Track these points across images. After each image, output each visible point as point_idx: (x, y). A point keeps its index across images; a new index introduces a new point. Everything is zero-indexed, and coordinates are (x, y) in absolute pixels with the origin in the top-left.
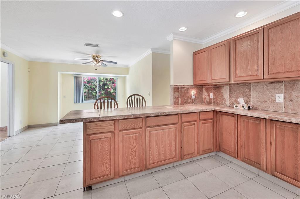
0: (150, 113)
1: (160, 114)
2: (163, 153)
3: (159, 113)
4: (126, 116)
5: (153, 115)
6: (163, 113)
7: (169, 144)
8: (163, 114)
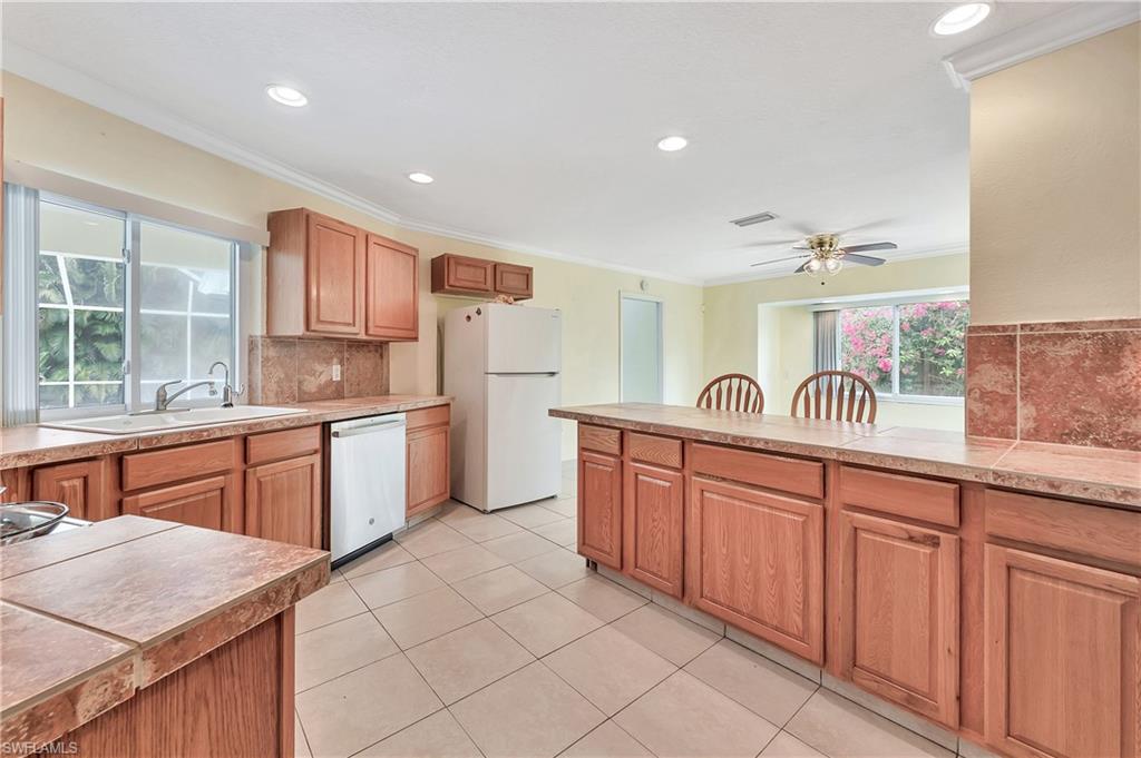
0: (697, 430)
1: (729, 441)
2: (749, 588)
3: (726, 435)
4: (638, 423)
5: (706, 438)
6: (744, 439)
7: (772, 567)
8: (741, 444)
